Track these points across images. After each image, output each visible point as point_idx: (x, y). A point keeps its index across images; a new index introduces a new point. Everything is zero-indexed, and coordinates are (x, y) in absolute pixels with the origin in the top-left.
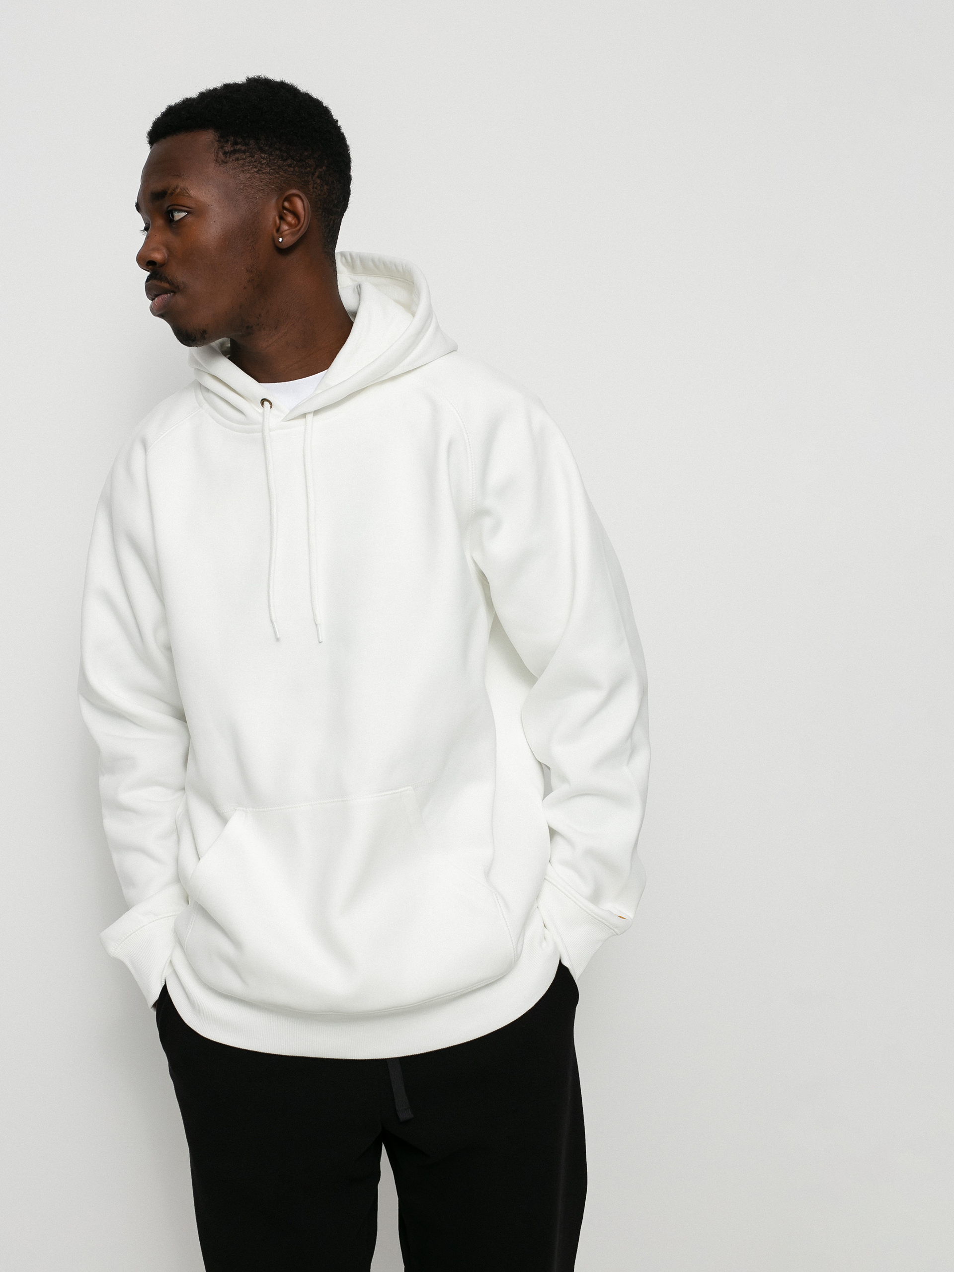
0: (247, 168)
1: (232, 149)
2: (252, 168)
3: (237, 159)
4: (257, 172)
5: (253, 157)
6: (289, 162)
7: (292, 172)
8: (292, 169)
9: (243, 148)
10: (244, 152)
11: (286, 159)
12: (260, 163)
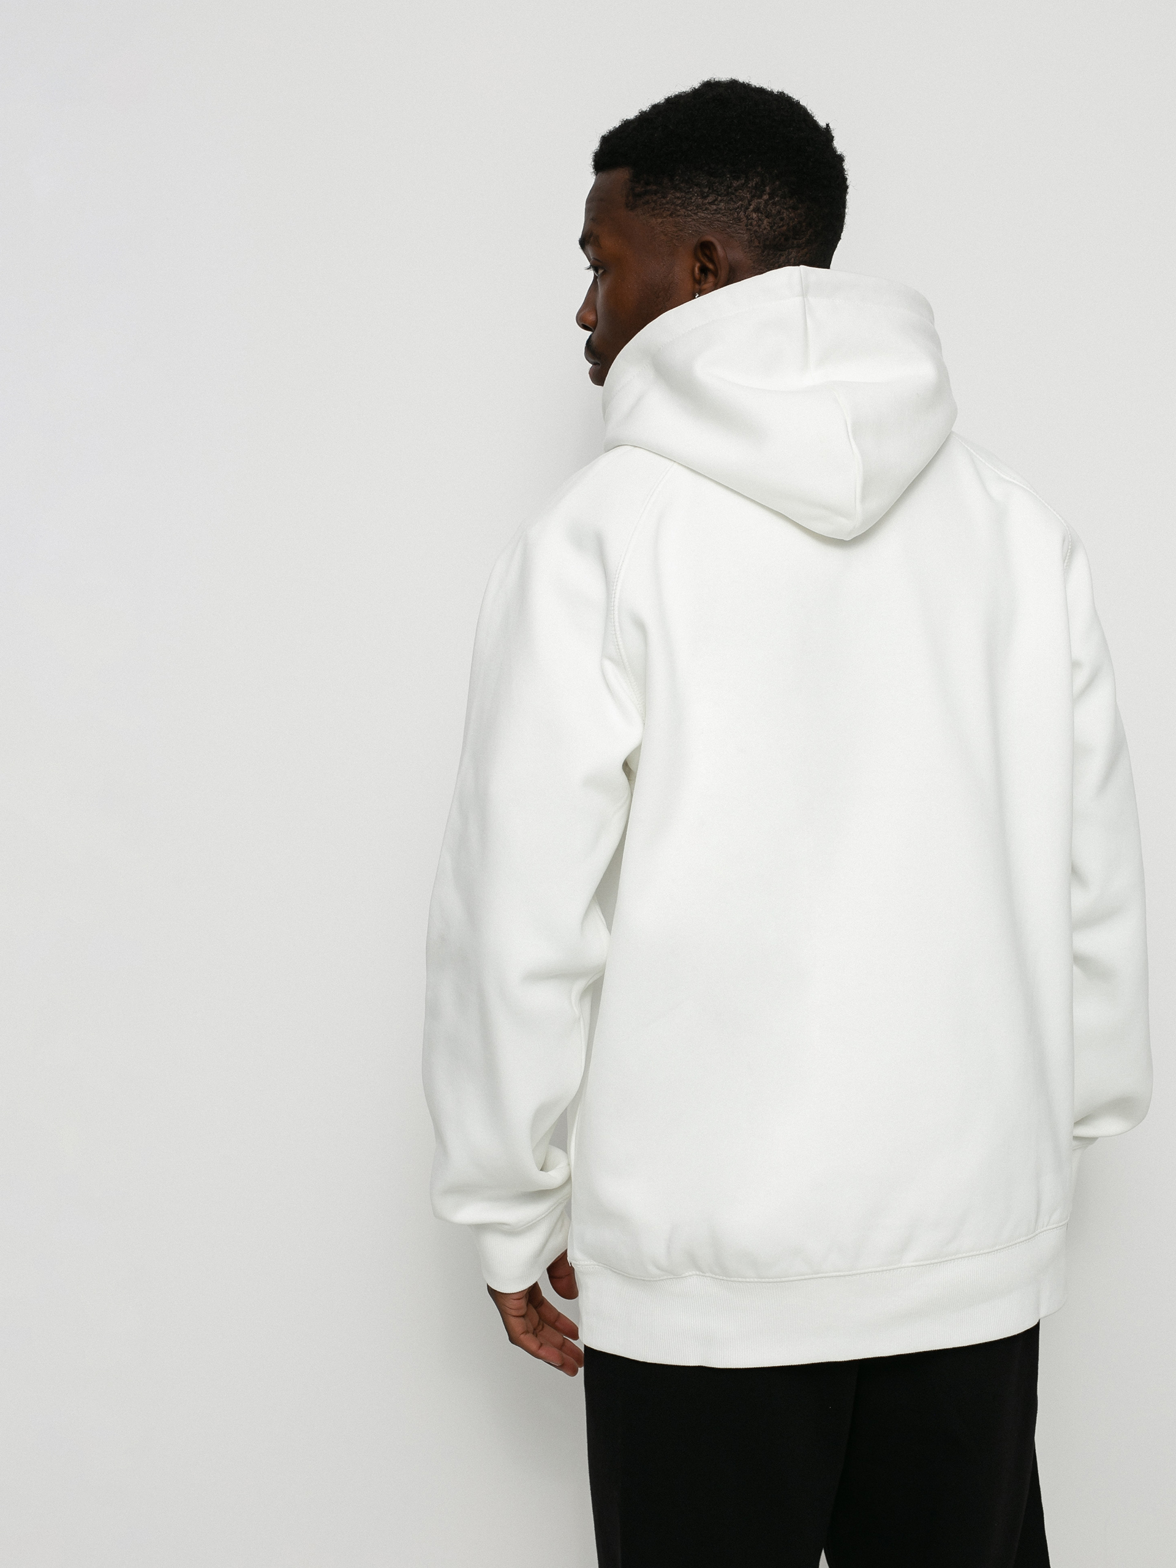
0: (658, 211)
1: (643, 189)
2: (663, 211)
3: (647, 202)
4: (671, 215)
5: (664, 197)
6: (710, 199)
7: (716, 210)
8: (715, 207)
9: (654, 187)
10: (656, 193)
11: (708, 196)
12: (673, 203)
